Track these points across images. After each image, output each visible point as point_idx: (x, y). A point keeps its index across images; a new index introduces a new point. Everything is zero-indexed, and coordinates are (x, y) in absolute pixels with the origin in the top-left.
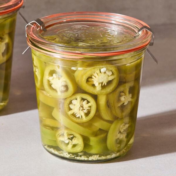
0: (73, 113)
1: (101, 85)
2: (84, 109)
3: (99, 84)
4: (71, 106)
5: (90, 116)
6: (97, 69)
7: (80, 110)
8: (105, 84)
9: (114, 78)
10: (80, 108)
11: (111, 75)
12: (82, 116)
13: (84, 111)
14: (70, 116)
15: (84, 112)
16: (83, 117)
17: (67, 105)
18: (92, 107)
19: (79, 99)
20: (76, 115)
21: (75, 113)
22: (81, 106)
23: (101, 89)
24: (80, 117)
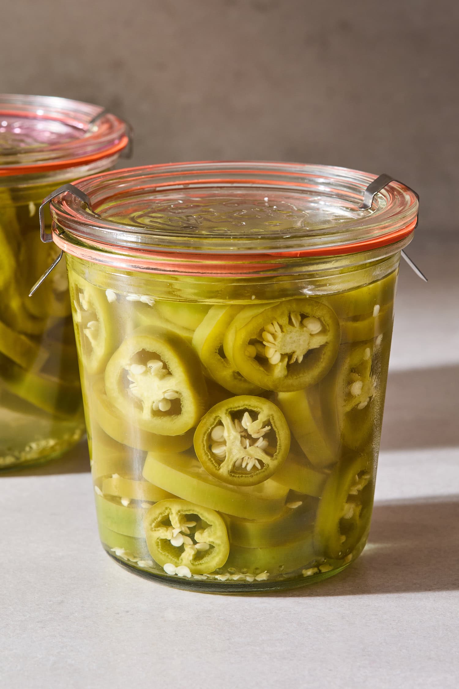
0: (234, 465)
1: (286, 360)
2: (257, 439)
3: (283, 356)
4: (217, 451)
5: (283, 448)
6: (283, 314)
7: (245, 448)
8: (297, 360)
9: (327, 343)
10: (242, 442)
11: (318, 334)
12: (260, 462)
13: (256, 445)
14: (230, 478)
15: (260, 448)
16: (264, 462)
17: (206, 454)
18: (272, 421)
19: (226, 420)
20: (244, 466)
21: (237, 464)
22: (241, 436)
23: (286, 373)
24: (258, 466)
